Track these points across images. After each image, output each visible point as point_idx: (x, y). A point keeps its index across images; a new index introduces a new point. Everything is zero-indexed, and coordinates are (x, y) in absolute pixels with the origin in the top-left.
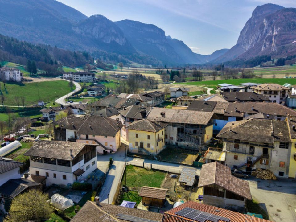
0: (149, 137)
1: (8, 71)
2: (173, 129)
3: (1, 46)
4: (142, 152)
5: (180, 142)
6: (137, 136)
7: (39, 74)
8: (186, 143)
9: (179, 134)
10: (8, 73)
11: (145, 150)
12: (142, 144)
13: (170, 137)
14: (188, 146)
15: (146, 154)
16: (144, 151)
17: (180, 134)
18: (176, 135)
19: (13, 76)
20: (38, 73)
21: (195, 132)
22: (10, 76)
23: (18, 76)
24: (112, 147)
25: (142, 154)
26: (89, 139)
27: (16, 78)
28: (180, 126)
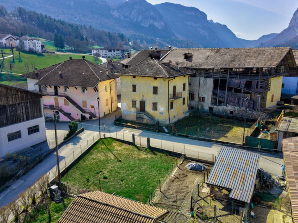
0: (155, 90)
1: (27, 40)
2: (206, 82)
3: (33, 23)
4: (143, 118)
5: (218, 106)
6: (134, 88)
7: (67, 50)
8: (229, 108)
9: (216, 92)
10: (28, 43)
11: (148, 114)
13: (199, 98)
14: (232, 113)
15: (150, 122)
16: (145, 117)
17: (218, 92)
18: (210, 94)
19: (33, 46)
20: (66, 48)
21: (248, 85)
22: (29, 46)
23: (38, 46)
24: (95, 110)
25: (141, 122)
26: (59, 94)
27: (36, 49)
28: (219, 76)
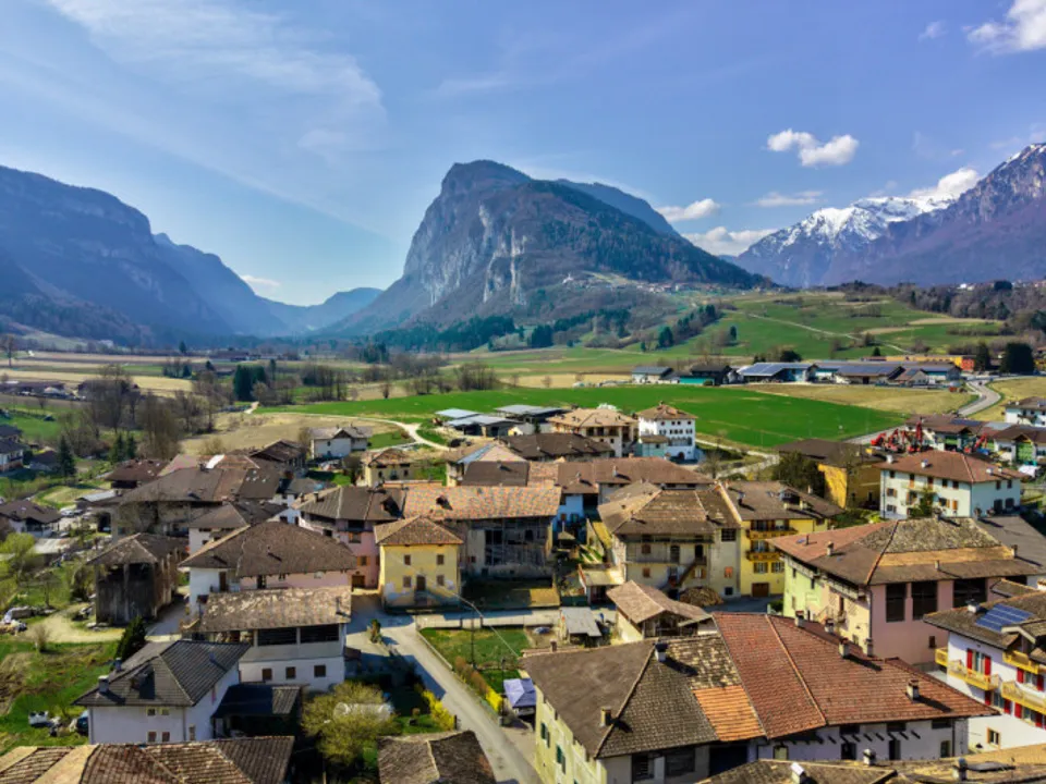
0: (440, 559)
2: (476, 536)
4: (425, 599)
5: (494, 565)
6: (407, 560)
8: (509, 566)
9: (490, 547)
11: (431, 592)
12: (421, 580)
13: (470, 558)
14: (512, 572)
15: (437, 603)
16: (429, 597)
17: (493, 548)
18: (483, 550)
21: (529, 535)
25: (424, 604)
28: (492, 527)
